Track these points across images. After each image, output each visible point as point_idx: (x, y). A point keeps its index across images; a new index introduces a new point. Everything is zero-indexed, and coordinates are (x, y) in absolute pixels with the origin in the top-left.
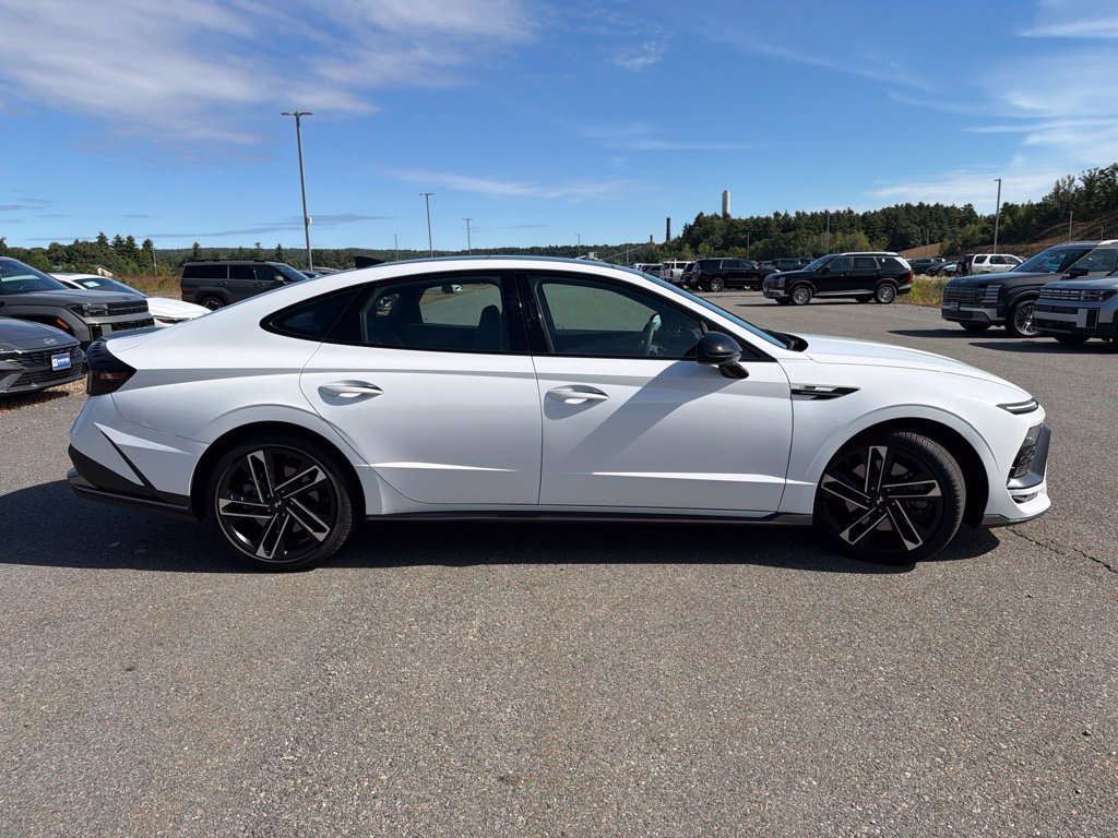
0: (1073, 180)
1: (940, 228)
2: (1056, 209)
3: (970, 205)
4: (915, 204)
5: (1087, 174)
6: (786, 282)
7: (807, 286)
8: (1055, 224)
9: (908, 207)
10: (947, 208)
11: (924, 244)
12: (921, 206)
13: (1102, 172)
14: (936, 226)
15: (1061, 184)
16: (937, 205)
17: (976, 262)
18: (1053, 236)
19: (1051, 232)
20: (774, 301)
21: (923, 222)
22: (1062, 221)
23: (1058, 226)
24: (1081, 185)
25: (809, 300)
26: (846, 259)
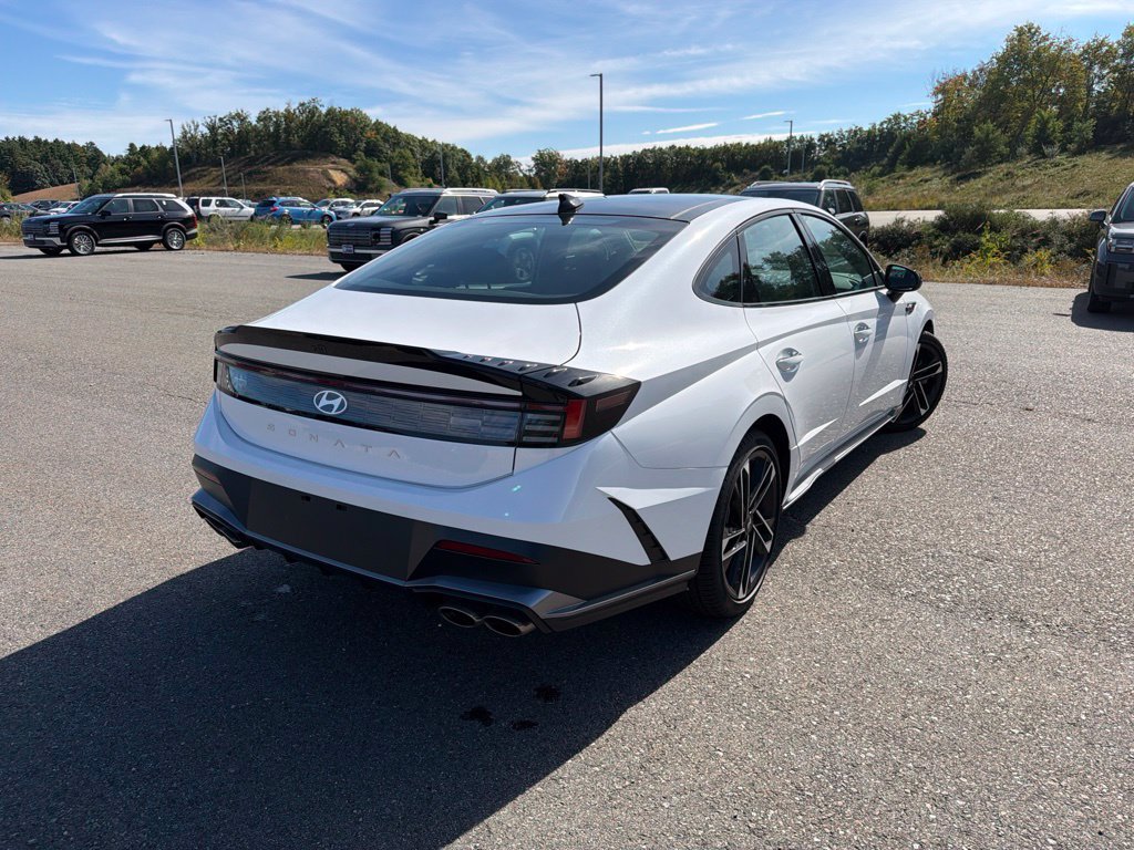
0: (198, 126)
1: (67, 167)
2: (188, 154)
3: (92, 144)
4: (31, 138)
5: (209, 120)
6: (60, 227)
7: (88, 232)
8: (191, 168)
9: (22, 141)
10: (69, 145)
11: (53, 184)
12: (37, 141)
13: (221, 120)
14: (62, 165)
15: (187, 129)
16: (56, 141)
17: (203, 205)
18: (192, 180)
19: (189, 176)
20: (38, 252)
21: (44, 160)
22: (195, 166)
23: (194, 170)
24: (206, 131)
25: (93, 248)
26: (123, 202)
